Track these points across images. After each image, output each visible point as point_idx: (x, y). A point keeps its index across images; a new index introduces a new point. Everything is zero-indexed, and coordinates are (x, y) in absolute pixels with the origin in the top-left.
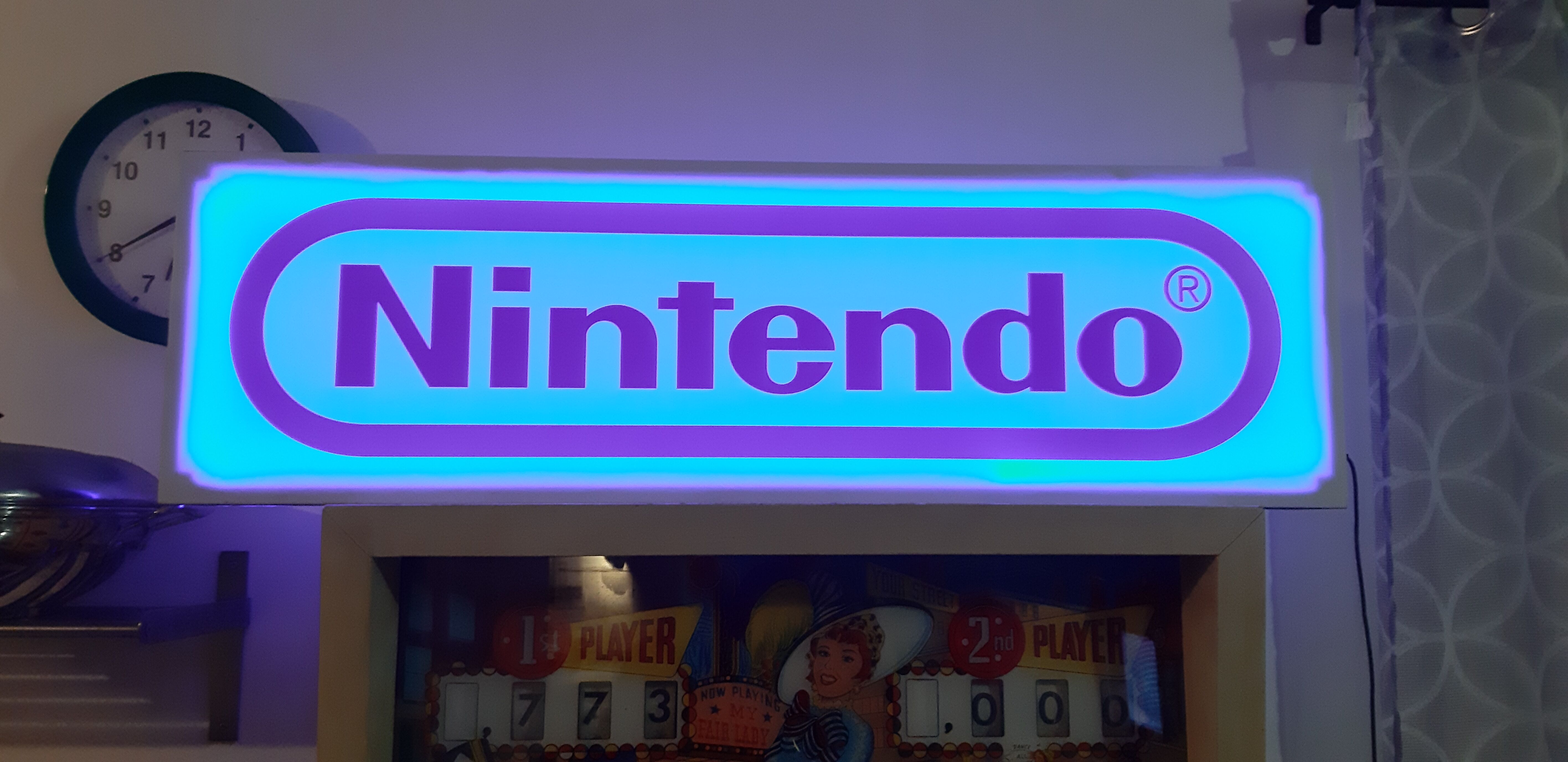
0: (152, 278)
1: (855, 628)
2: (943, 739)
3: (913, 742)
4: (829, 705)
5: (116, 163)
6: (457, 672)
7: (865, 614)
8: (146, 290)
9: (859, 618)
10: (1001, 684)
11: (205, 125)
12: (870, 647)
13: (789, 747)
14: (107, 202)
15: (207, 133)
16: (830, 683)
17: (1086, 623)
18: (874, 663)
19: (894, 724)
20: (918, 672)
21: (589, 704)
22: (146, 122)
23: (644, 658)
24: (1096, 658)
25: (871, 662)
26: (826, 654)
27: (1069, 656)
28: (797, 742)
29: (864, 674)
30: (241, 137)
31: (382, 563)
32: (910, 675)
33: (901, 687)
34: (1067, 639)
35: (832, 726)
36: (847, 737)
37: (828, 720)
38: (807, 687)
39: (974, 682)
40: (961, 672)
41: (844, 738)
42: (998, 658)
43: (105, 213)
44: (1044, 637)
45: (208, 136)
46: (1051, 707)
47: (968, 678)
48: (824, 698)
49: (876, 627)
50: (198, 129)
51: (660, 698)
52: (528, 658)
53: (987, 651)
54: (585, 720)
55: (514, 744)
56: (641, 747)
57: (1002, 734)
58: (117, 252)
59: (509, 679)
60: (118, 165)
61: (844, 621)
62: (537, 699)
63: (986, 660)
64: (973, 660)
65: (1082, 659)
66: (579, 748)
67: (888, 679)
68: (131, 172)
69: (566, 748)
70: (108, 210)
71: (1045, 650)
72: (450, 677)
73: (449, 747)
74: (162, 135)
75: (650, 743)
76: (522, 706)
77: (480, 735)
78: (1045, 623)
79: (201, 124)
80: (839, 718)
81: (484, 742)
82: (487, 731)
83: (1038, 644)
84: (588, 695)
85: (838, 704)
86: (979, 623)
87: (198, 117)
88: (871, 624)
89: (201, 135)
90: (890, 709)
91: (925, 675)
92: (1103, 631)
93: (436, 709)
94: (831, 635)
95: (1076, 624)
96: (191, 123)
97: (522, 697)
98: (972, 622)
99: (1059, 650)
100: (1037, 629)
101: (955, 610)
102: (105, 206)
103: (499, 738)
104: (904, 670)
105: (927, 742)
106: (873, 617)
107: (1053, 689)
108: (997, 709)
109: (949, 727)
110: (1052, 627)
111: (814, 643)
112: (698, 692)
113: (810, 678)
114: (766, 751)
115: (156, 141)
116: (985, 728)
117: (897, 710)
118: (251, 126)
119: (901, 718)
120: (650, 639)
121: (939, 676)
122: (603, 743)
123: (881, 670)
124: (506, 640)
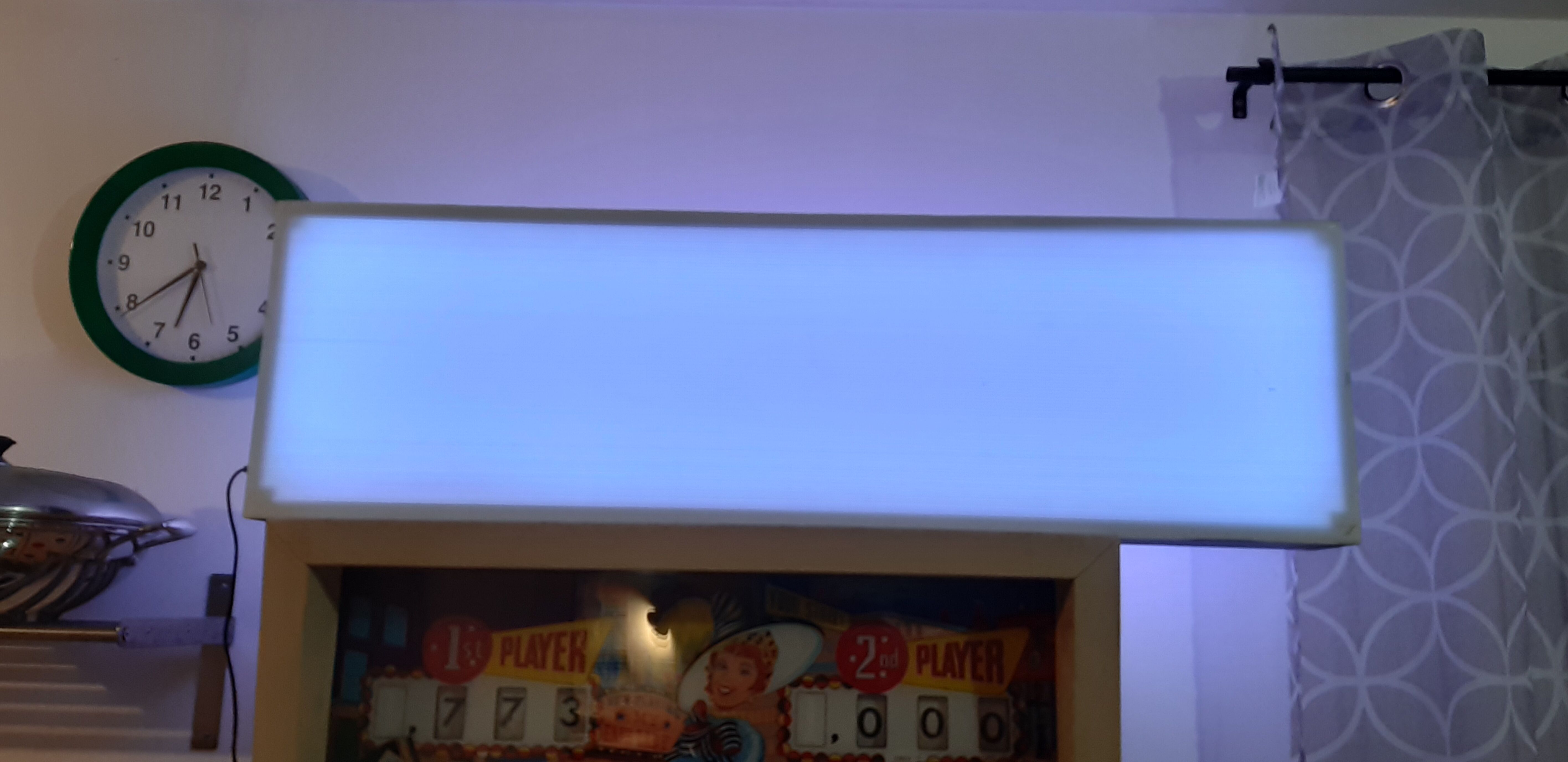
0: (163, 325)
1: (752, 643)
2: (830, 749)
3: (802, 750)
4: (725, 714)
5: (136, 221)
6: (390, 676)
7: (761, 630)
8: (157, 335)
9: (755, 634)
10: (885, 699)
11: (216, 189)
12: (765, 660)
13: (686, 752)
14: (127, 257)
15: (217, 196)
16: (725, 694)
17: (967, 644)
18: (768, 675)
19: (785, 734)
20: (809, 685)
21: (507, 707)
22: (164, 186)
23: (558, 667)
24: (976, 677)
25: (765, 674)
26: (724, 667)
27: (949, 675)
28: (694, 748)
29: (759, 686)
30: (248, 200)
31: (318, 571)
32: (801, 688)
33: (793, 700)
34: (948, 656)
35: (726, 733)
36: (740, 744)
37: (724, 728)
38: (705, 697)
39: (860, 697)
40: (848, 686)
41: (736, 745)
42: (883, 674)
43: (123, 267)
44: (926, 655)
45: (218, 199)
46: (932, 722)
47: (854, 693)
48: (722, 708)
49: (772, 643)
50: (210, 192)
51: (572, 705)
52: (452, 664)
53: (873, 667)
54: (501, 723)
55: (436, 742)
56: (552, 749)
57: (884, 745)
58: (134, 302)
59: (435, 684)
60: (138, 225)
61: (743, 636)
62: (460, 703)
63: (871, 676)
64: (859, 675)
65: (962, 676)
66: (496, 748)
67: (781, 691)
68: (149, 231)
69: (483, 747)
70: (128, 263)
71: (927, 669)
72: (383, 680)
73: (378, 743)
74: (178, 198)
75: (560, 745)
76: (446, 709)
77: (407, 732)
78: (929, 643)
79: (212, 187)
80: (732, 727)
81: (410, 742)
82: (413, 730)
83: (920, 663)
84: (507, 700)
85: (733, 714)
86: (866, 643)
87: (210, 182)
88: (767, 640)
89: (213, 197)
90: (782, 719)
91: (815, 689)
92: (981, 652)
93: (368, 708)
94: (730, 649)
95: (957, 645)
96: (204, 188)
97: (448, 700)
98: (860, 640)
99: (940, 667)
100: (920, 649)
101: (843, 628)
102: (124, 260)
103: (424, 736)
104: (796, 683)
105: (815, 751)
106: (768, 634)
107: (935, 705)
108: (881, 723)
109: (835, 738)
110: (935, 647)
111: (714, 656)
112: (605, 700)
113: (709, 689)
114: (665, 755)
115: (173, 203)
116: (870, 741)
117: (788, 720)
118: (256, 190)
119: (791, 728)
120: (563, 650)
121: (827, 690)
122: (516, 744)
123: (774, 684)
124: (434, 647)
